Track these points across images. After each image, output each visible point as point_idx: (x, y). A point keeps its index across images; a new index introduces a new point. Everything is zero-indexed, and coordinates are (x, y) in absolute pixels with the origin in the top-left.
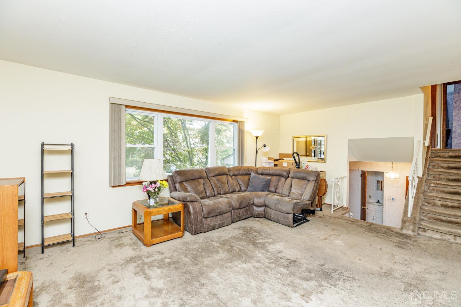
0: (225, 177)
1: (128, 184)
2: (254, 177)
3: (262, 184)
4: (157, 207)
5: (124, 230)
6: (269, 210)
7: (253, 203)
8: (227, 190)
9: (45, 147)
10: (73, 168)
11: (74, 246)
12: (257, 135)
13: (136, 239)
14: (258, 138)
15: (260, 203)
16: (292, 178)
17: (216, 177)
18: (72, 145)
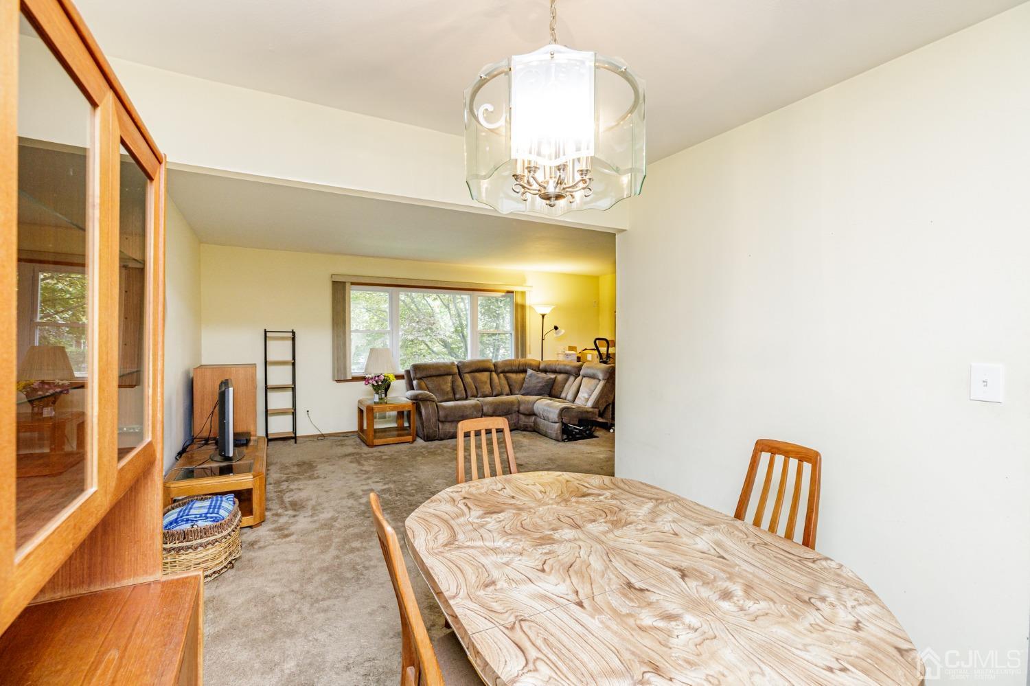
0: (487, 374)
1: (355, 379)
2: (531, 375)
3: (540, 385)
4: (381, 403)
5: (349, 434)
6: (538, 419)
7: (517, 409)
8: (487, 393)
9: (268, 334)
10: (294, 358)
11: (296, 443)
12: (543, 313)
13: (360, 441)
14: (545, 317)
15: (527, 410)
16: (584, 376)
17: (472, 374)
18: (293, 333)
